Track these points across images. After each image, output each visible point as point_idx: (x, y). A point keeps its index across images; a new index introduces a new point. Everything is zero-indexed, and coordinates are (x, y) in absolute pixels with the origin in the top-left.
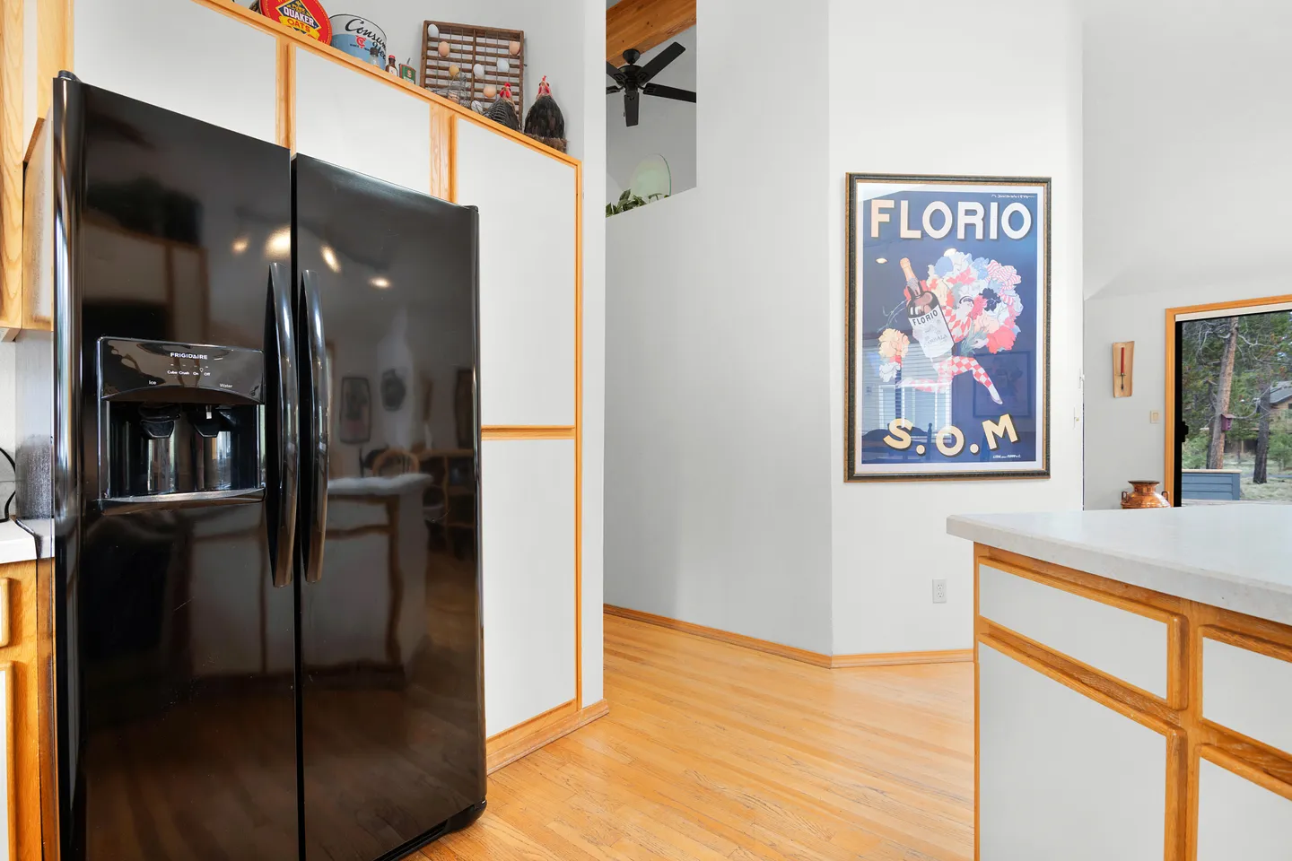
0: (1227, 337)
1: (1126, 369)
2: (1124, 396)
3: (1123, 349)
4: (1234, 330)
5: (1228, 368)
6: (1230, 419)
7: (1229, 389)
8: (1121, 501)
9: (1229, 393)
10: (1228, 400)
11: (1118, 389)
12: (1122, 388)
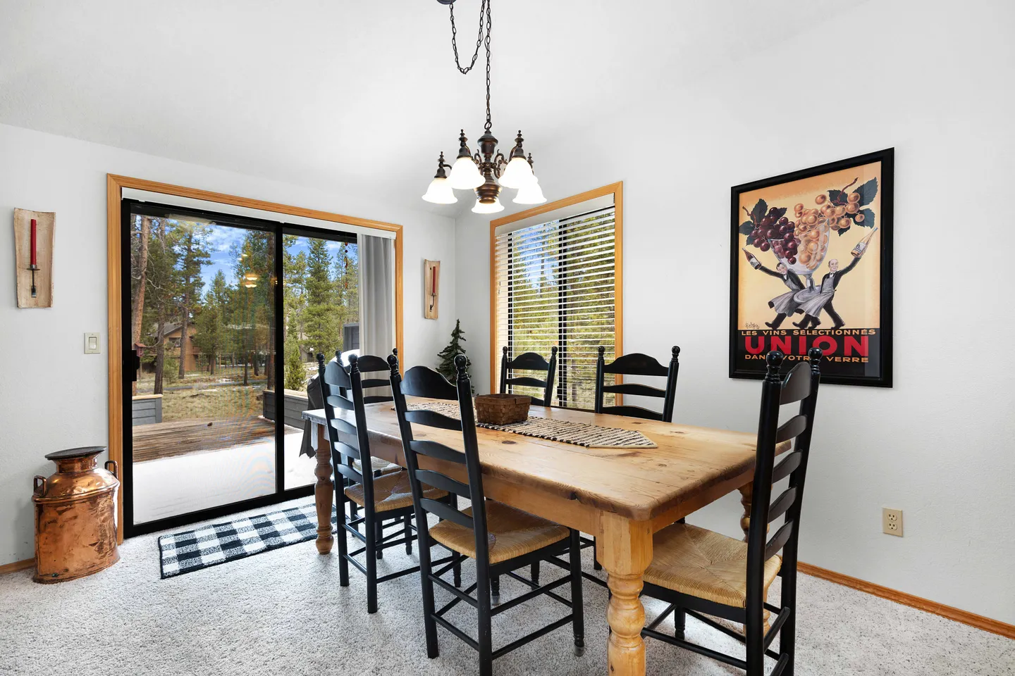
0: (139, 278)
1: (40, 259)
2: (37, 305)
3: (33, 223)
4: (143, 273)
5: (140, 305)
6: (141, 348)
7: (140, 322)
8: (31, 493)
9: (140, 326)
10: (139, 332)
11: (24, 293)
12: (33, 290)
